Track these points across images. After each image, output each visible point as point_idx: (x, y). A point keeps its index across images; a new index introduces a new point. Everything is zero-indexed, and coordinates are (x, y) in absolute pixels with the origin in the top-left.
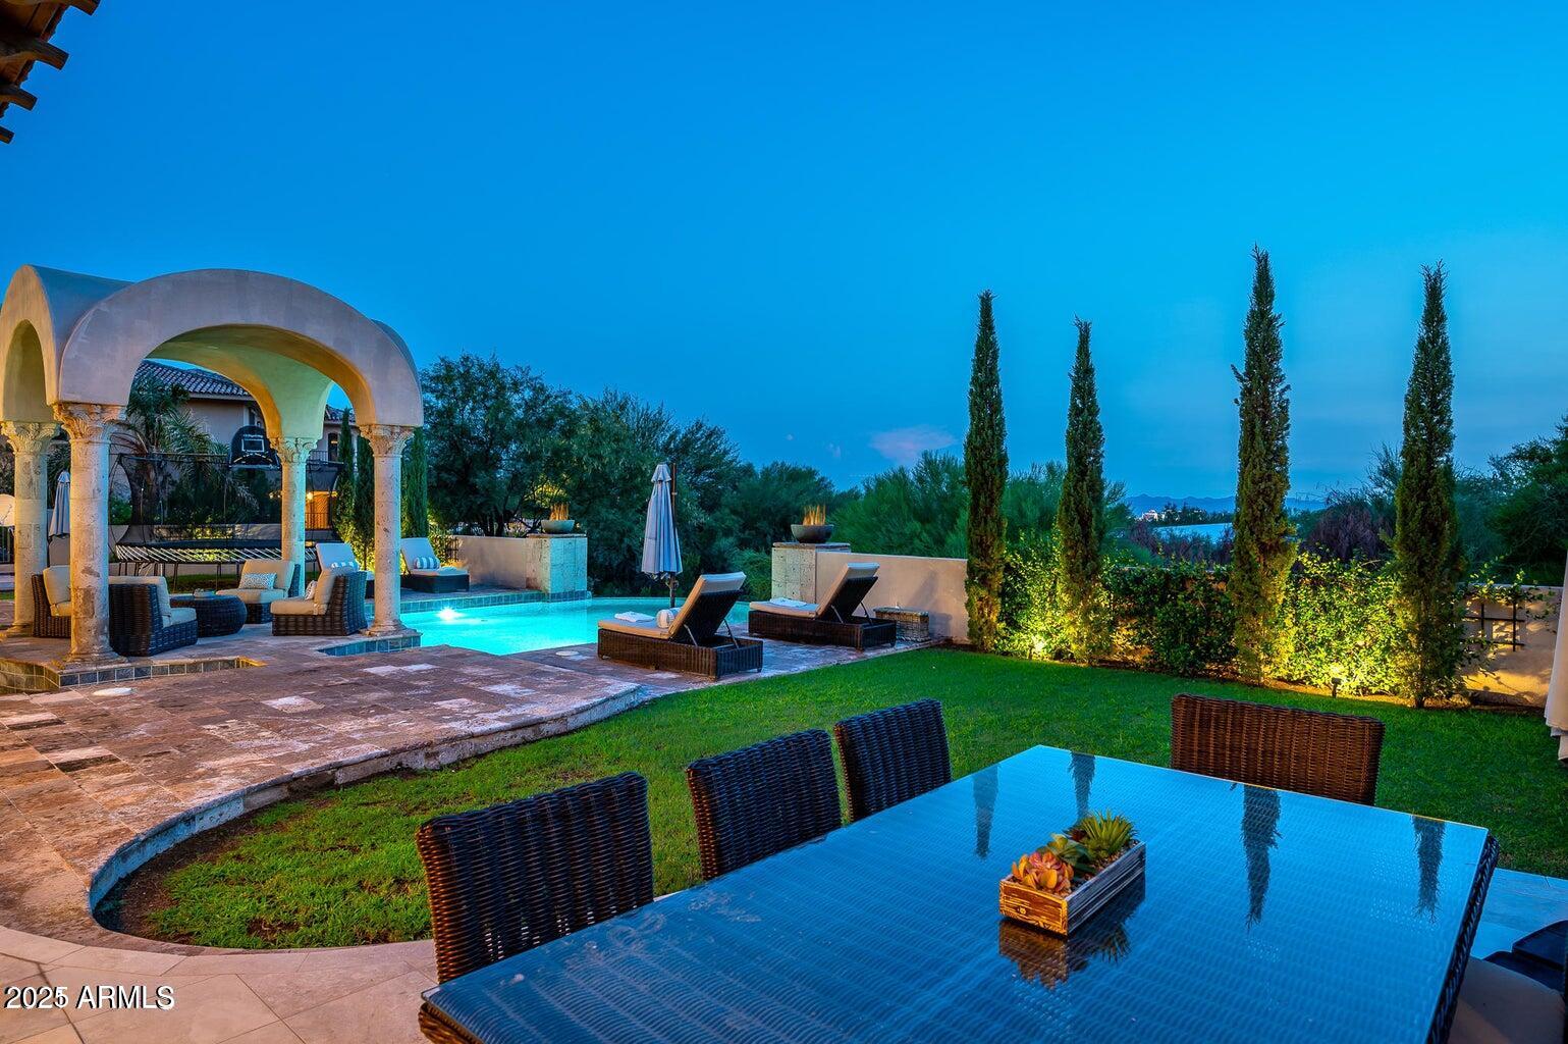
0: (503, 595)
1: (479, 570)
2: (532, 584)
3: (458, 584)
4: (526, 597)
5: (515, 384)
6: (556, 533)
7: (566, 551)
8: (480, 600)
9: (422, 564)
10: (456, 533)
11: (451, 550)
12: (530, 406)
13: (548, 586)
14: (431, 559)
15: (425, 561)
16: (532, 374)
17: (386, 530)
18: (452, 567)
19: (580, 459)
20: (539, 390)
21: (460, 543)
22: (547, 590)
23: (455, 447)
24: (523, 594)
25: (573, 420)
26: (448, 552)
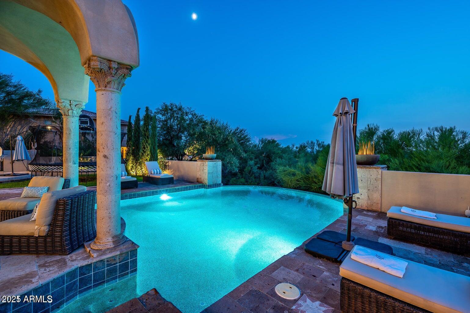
0: (188, 186)
1: (177, 174)
2: (199, 180)
3: (169, 181)
4: (198, 187)
5: (186, 113)
6: (209, 159)
7: (214, 167)
8: (179, 189)
9: (154, 172)
10: (168, 160)
11: (166, 166)
12: (191, 120)
13: (206, 182)
14: (158, 170)
15: (155, 171)
16: (192, 110)
17: (105, 156)
18: (167, 173)
19: (208, 135)
20: (194, 115)
21: (170, 163)
22: (206, 184)
23: (168, 133)
24: (196, 185)
25: (205, 123)
26: (165, 167)
